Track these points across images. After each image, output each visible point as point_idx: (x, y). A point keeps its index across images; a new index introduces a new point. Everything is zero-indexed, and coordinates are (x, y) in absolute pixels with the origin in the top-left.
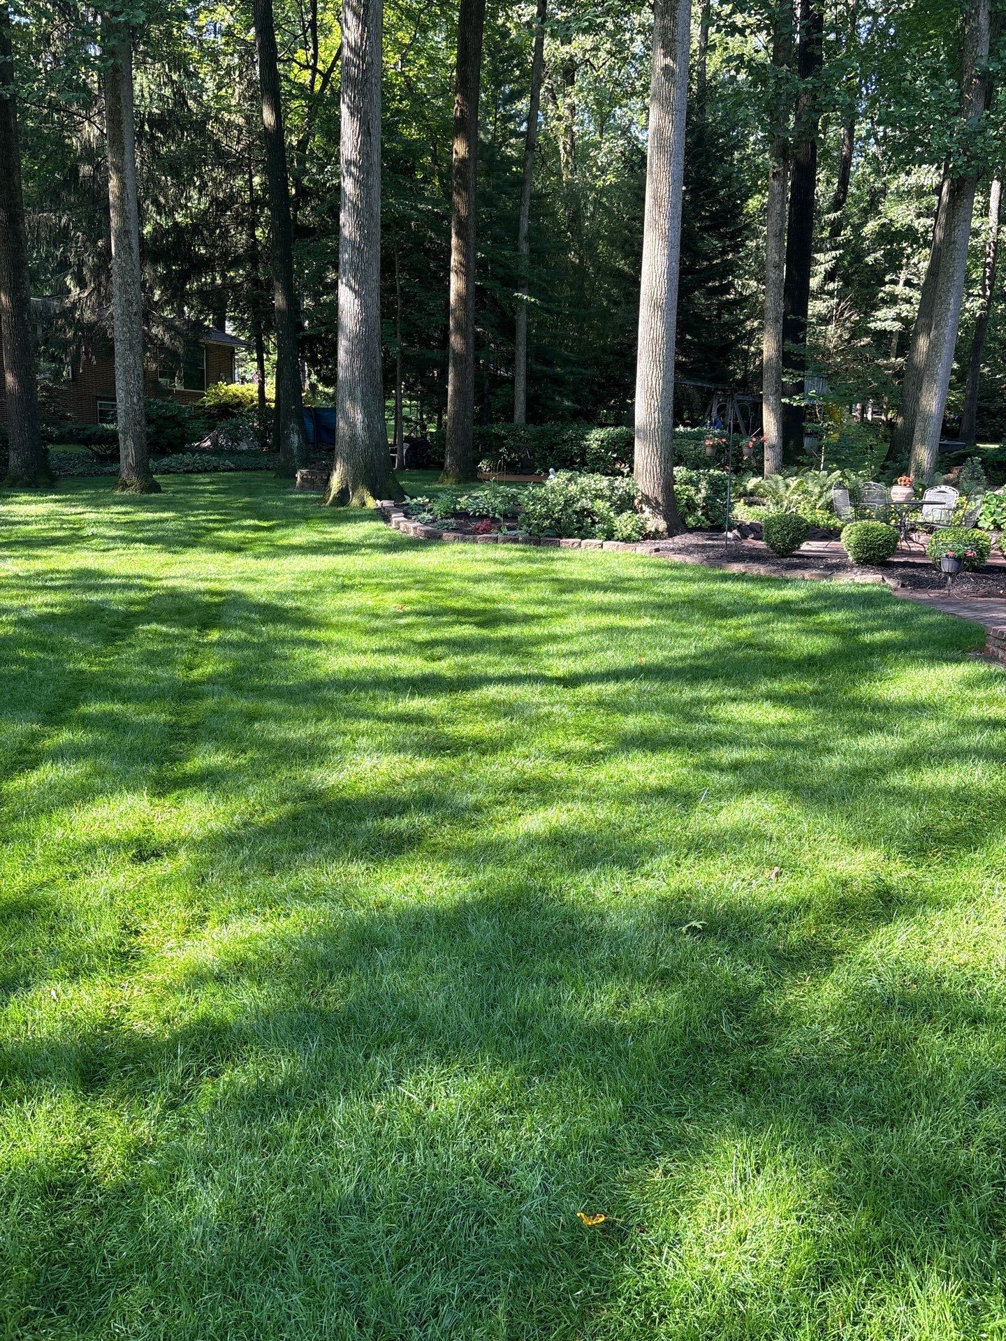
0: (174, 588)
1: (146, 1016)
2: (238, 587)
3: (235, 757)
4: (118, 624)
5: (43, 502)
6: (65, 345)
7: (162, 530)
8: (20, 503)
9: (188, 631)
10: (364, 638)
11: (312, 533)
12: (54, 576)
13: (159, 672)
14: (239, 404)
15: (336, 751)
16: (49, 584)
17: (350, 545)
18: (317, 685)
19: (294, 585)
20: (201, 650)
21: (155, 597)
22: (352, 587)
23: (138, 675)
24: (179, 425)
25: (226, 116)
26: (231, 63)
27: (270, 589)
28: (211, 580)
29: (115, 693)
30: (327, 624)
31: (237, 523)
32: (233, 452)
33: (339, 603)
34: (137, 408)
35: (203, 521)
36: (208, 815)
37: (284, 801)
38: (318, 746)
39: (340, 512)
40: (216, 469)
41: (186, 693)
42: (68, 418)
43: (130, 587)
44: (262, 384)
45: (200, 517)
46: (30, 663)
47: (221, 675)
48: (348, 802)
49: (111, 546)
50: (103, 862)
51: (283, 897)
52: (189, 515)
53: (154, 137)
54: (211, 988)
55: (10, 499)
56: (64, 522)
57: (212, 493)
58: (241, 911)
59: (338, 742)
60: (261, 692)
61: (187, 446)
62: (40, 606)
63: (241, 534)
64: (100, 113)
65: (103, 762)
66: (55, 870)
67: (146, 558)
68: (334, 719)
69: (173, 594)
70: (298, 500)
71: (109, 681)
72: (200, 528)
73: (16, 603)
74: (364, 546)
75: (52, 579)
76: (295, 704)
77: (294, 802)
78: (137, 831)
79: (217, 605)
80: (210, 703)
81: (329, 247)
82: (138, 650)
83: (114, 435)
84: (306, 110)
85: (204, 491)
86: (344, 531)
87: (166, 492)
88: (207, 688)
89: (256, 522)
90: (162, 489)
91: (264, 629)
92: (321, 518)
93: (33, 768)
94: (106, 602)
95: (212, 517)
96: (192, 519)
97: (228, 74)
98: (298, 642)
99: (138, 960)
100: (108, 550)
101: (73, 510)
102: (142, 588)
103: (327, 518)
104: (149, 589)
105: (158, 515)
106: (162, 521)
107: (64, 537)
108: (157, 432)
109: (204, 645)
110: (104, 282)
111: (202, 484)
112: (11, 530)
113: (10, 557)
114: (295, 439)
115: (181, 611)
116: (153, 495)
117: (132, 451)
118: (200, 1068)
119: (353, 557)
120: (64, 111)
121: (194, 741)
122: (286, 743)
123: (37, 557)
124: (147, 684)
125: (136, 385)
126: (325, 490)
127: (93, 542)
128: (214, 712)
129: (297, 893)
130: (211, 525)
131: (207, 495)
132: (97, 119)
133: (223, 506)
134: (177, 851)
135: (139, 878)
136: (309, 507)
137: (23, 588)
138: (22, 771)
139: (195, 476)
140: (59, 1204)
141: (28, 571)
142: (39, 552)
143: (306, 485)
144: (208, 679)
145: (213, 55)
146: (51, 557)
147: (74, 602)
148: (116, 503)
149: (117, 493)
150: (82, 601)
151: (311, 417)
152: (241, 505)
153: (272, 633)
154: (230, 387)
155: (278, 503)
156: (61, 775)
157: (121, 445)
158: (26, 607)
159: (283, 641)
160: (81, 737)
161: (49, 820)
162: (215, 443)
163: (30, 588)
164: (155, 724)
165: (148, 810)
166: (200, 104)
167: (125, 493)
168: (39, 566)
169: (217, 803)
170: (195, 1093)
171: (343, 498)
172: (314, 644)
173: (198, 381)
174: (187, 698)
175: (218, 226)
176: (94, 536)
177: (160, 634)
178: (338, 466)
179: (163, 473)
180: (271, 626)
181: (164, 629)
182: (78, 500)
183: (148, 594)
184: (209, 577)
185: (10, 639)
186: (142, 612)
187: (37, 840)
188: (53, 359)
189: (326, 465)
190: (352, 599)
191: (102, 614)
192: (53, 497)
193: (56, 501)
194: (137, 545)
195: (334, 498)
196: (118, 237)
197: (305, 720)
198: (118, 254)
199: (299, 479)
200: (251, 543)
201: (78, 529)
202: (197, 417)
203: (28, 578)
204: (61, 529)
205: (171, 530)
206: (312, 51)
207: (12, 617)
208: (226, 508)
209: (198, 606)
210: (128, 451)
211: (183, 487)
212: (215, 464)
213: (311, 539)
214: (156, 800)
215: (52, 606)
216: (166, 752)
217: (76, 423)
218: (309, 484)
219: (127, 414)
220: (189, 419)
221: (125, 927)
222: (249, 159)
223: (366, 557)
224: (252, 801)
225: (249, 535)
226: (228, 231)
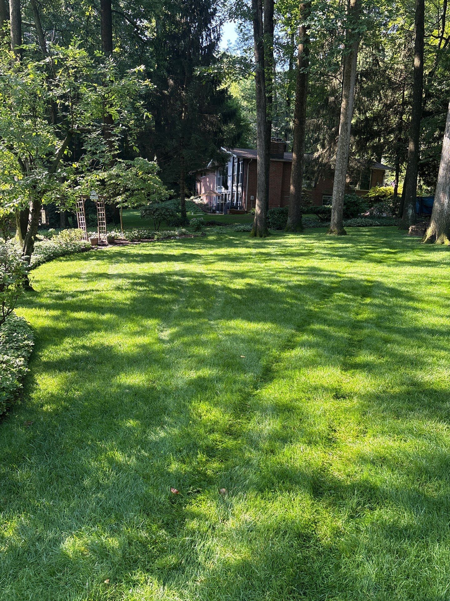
0: (351, 278)
1: (339, 471)
2: (380, 279)
3: (379, 359)
4: (326, 292)
5: (298, 238)
6: (313, 173)
7: (346, 252)
8: (289, 238)
9: (356, 297)
10: (441, 309)
11: (415, 256)
12: (301, 269)
13: (343, 314)
14: (385, 196)
15: (429, 364)
16: (299, 272)
17: (435, 263)
18: (417, 330)
19: (406, 280)
20: (362, 307)
21: (342, 281)
22: (435, 283)
23: (334, 315)
24: (357, 205)
25: (396, 66)
26: (401, 42)
27: (394, 281)
28: (367, 275)
29: (324, 321)
30: (422, 301)
31: (380, 250)
32: (379, 217)
33: (428, 290)
34: (341, 198)
35: (364, 248)
36: (367, 383)
37: (403, 384)
38: (419, 361)
39: (430, 246)
40: (371, 225)
41: (356, 325)
42: (311, 203)
43: (332, 276)
44: (396, 187)
45: (363, 247)
46: (292, 305)
47: (371, 319)
48: (436, 391)
49: (324, 257)
50: (321, 395)
51: (403, 432)
52: (358, 245)
53: (362, 81)
54: (369, 466)
55: (286, 237)
56: (306, 246)
57: (369, 236)
58: (383, 433)
59: (430, 360)
60: (390, 330)
61: (359, 215)
62: (296, 281)
63: (382, 255)
64: (340, 74)
65: (320, 351)
66: (302, 395)
67: (339, 263)
68: (427, 348)
69: (351, 281)
70: (409, 240)
71: (323, 316)
72: (363, 251)
73: (286, 279)
74: (442, 263)
75: (300, 270)
76: (407, 337)
77: (408, 385)
78: (336, 385)
79: (370, 287)
80: (367, 331)
81: (439, 120)
82: (335, 303)
83: (329, 211)
84: (435, 57)
85: (365, 235)
86: (432, 256)
87: (348, 235)
88: (365, 324)
89: (389, 250)
90: (347, 233)
91: (391, 300)
92: (420, 249)
93: (293, 349)
94: (322, 281)
95: (368, 247)
96: (359, 247)
97: (399, 47)
98: (408, 308)
99: (335, 443)
100: (323, 259)
101: (310, 242)
102: (337, 277)
103: (424, 249)
104: (340, 277)
105: (345, 245)
106: (346, 248)
107: (306, 253)
108: (347, 209)
109: (363, 304)
110: (333, 146)
111: (364, 232)
112: (286, 249)
113: (285, 260)
114: (410, 212)
115: (353, 288)
116: (343, 236)
117: (336, 217)
118: (364, 504)
119: (436, 269)
120: (326, 75)
121: (360, 348)
122: (402, 356)
123: (295, 261)
124: (338, 319)
125: (342, 188)
126: (423, 235)
127: (317, 255)
128: (369, 336)
129: (411, 431)
130: (368, 250)
131: (366, 237)
132: (339, 77)
133: (374, 242)
134: (353, 397)
135: (337, 406)
136: (415, 244)
137: (289, 273)
138: (288, 349)
139: (361, 228)
140: (304, 544)
141: (291, 266)
142: (296, 259)
143: (414, 233)
144: (366, 320)
145: (393, 40)
146: (300, 261)
147: (309, 281)
148: (327, 239)
149: (328, 235)
150: (312, 280)
151: (419, 201)
152: (382, 242)
153: (395, 302)
154: (381, 188)
155: (400, 241)
156: (304, 354)
157: (332, 214)
158: (290, 281)
159: (400, 306)
160: (312, 338)
161: (299, 372)
162: (371, 214)
163: (292, 273)
164: (342, 337)
165: (340, 376)
166: (384, 62)
167: (331, 235)
168: (296, 264)
169: (371, 379)
170: (362, 514)
171: (433, 239)
172: (416, 309)
173: (366, 186)
174: (356, 328)
175: (385, 116)
176: (317, 253)
177: (344, 298)
178: (432, 225)
179: (348, 226)
180: (394, 299)
181: (346, 295)
182: (312, 238)
183: (339, 280)
184: (367, 273)
185: (284, 293)
186: (336, 287)
187: (294, 380)
188: (308, 179)
189: (425, 224)
190: (435, 289)
191: (320, 286)
192: (302, 236)
193: (303, 238)
194: (335, 258)
195: (428, 239)
196: (342, 126)
197: (412, 346)
198: (341, 134)
199: (410, 230)
200: (386, 259)
201: (311, 250)
202: (365, 202)
203: (291, 269)
204: (304, 249)
205: (350, 252)
206: (442, 29)
207: (285, 285)
208: (375, 243)
209: (361, 286)
210: (335, 217)
211: (356, 233)
212: (371, 223)
213: (415, 259)
214: (343, 372)
215: (300, 281)
216: (347, 351)
217: (313, 205)
218: (415, 233)
219: (336, 201)
220: (361, 203)
221: (330, 427)
222: (404, 84)
223: (443, 269)
224: (387, 381)
225: (385, 256)
226: (389, 118)
